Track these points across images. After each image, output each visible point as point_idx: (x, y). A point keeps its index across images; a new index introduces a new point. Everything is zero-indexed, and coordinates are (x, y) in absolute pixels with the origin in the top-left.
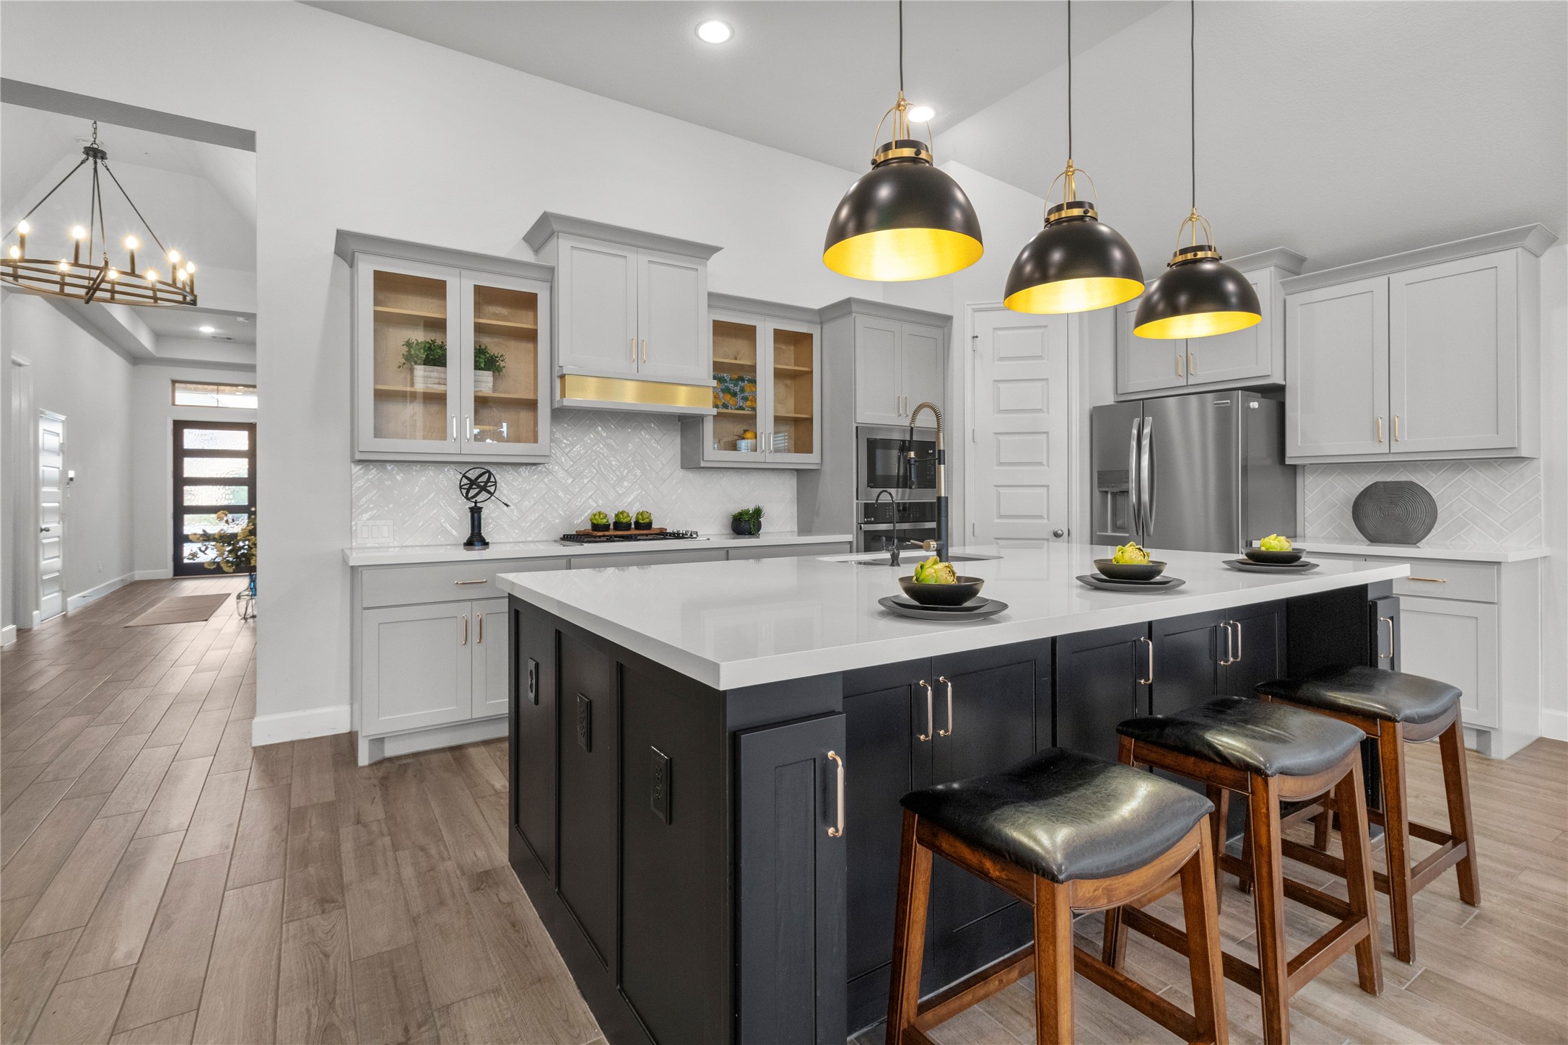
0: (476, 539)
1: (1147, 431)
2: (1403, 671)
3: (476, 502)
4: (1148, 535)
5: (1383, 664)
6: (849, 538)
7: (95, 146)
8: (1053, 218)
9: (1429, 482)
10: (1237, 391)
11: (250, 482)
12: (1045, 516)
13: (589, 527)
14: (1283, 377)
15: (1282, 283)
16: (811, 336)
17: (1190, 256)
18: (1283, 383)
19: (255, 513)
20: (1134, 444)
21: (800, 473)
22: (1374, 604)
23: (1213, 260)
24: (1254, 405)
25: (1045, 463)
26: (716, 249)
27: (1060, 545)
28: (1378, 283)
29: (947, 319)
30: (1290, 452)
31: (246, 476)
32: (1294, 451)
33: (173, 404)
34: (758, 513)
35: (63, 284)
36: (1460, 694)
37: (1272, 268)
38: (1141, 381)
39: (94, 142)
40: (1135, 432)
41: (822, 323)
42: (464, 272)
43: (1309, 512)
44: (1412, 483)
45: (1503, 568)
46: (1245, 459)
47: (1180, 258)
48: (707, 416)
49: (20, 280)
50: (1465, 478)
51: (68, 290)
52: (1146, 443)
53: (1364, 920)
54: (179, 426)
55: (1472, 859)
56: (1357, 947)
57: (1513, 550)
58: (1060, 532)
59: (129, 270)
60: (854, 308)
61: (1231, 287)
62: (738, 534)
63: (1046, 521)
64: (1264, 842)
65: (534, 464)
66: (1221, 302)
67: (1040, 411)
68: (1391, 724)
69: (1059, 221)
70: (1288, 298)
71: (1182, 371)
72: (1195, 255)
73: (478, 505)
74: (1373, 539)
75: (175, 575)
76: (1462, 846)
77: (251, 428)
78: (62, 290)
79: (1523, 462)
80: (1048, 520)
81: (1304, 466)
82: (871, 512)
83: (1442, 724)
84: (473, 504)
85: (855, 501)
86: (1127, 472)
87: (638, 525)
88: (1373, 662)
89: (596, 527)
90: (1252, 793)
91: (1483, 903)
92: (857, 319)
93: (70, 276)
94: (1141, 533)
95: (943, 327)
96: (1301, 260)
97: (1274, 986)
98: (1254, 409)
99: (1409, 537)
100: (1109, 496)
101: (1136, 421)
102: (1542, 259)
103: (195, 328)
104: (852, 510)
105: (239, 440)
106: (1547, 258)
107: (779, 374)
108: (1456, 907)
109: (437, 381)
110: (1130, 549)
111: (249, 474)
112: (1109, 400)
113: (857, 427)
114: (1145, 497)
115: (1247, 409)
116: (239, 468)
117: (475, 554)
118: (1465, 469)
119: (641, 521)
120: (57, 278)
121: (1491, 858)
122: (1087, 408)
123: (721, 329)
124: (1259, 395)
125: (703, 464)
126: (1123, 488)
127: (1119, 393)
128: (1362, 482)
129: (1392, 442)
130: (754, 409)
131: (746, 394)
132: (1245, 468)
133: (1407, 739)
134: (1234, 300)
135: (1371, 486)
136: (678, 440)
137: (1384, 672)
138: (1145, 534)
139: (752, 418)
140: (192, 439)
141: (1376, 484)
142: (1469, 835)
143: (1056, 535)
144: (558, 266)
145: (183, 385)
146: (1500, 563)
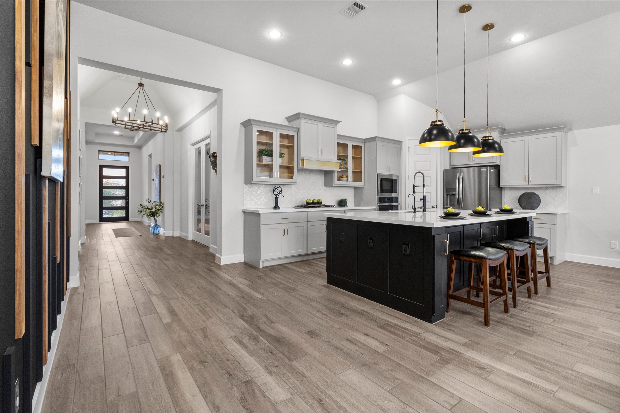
0: (276, 207)
1: (461, 177)
2: (534, 236)
3: (277, 196)
4: (461, 207)
5: (530, 235)
6: (375, 207)
7: (141, 83)
8: (461, 132)
9: (538, 192)
10: (487, 167)
11: (127, 188)
12: (430, 202)
13: (306, 203)
14: (499, 162)
15: (500, 136)
16: (361, 147)
17: (487, 138)
18: (500, 164)
19: (128, 199)
20: (457, 180)
21: (355, 188)
22: (528, 222)
23: (492, 139)
24: (492, 171)
25: (430, 186)
26: (339, 122)
27: (435, 209)
28: (526, 138)
29: (401, 142)
30: (501, 184)
31: (125, 186)
32: (503, 184)
33: (99, 159)
34: (346, 200)
35: (125, 125)
36: (548, 241)
37: (497, 132)
38: (457, 162)
39: (141, 82)
40: (458, 177)
41: (364, 143)
42: (278, 130)
43: (505, 201)
44: (534, 193)
45: (557, 215)
46: (490, 186)
47: (484, 139)
48: (335, 171)
49: (117, 124)
50: (548, 192)
51: (127, 126)
52: (461, 180)
53: (529, 283)
54: (101, 167)
55: (550, 277)
56: (528, 288)
57: (560, 211)
58: (434, 206)
59: (144, 121)
60: (377, 139)
61: (496, 146)
62: (340, 206)
63: (430, 203)
64: (513, 263)
65: (288, 185)
66: (495, 151)
67: (428, 170)
68: (534, 245)
69: (462, 133)
70: (501, 140)
71: (470, 159)
72: (489, 138)
73: (277, 197)
74: (524, 208)
75: (100, 221)
76: (548, 274)
77: (127, 168)
78: (125, 127)
79: (562, 188)
80: (431, 202)
81: (504, 188)
82: (381, 200)
83: (544, 246)
84: (276, 197)
85: (376, 197)
86: (455, 189)
87: (318, 203)
88: (528, 234)
89: (308, 203)
90: (510, 254)
91: (552, 287)
92: (377, 142)
93: (128, 122)
94: (459, 206)
95: (399, 144)
96: (505, 130)
97: (514, 289)
98: (492, 172)
99: (533, 208)
100: (449, 196)
101: (458, 174)
102: (568, 134)
103: (112, 132)
104: (376, 199)
105: (122, 173)
106: (569, 133)
107: (354, 158)
108: (546, 287)
109: (268, 161)
110: (480, 207)
111: (126, 185)
112: (448, 168)
113: (377, 175)
114: (461, 196)
115: (490, 172)
116: (122, 183)
117: (277, 211)
118: (547, 190)
119: (319, 202)
120: (124, 123)
121: (553, 281)
122: (443, 169)
123: (339, 144)
124: (493, 168)
125: (334, 185)
126: (454, 193)
127: (451, 165)
128: (521, 193)
129: (529, 182)
130: (346, 168)
131: (342, 164)
132: (490, 188)
133: (538, 249)
134: (498, 149)
135: (524, 193)
136: (324, 177)
137: (530, 236)
138: (460, 207)
139: (347, 171)
140: (106, 172)
141: (525, 193)
142: (549, 271)
143: (433, 207)
144: (301, 127)
145: (102, 152)
146: (556, 214)
